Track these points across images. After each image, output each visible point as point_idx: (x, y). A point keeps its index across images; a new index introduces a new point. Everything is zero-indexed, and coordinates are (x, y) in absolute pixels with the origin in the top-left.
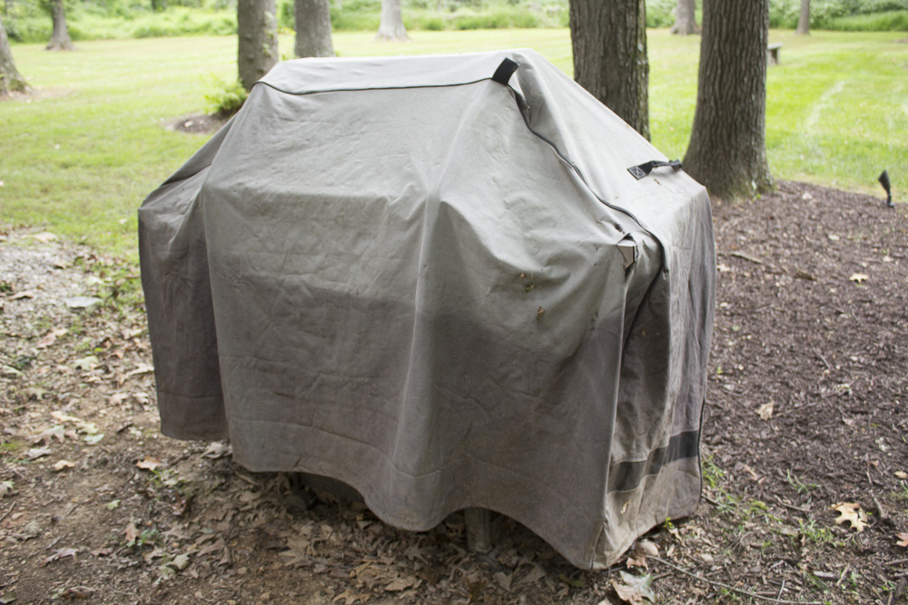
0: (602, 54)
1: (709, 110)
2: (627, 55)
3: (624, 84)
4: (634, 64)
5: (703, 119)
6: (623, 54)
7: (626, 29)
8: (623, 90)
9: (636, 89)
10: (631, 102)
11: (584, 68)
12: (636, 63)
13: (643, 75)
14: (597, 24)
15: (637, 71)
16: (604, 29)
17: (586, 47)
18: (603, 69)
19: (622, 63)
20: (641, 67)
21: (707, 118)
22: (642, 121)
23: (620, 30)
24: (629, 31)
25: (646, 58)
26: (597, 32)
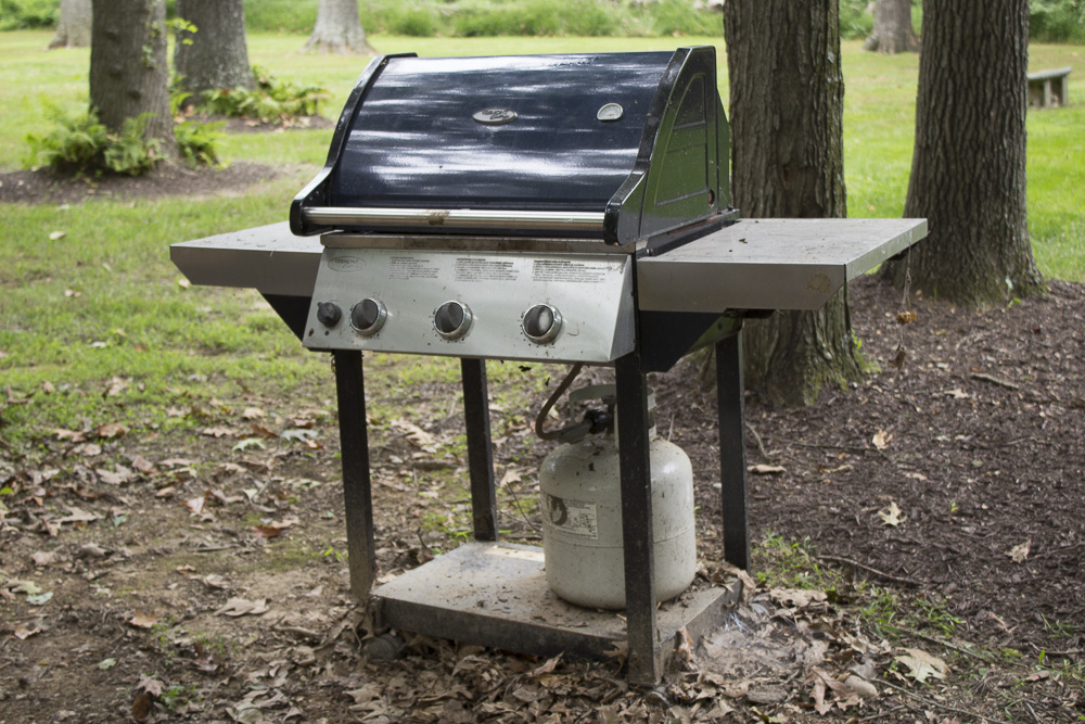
0: (774, 66)
1: (934, 162)
2: (811, 68)
3: (806, 110)
4: (822, 81)
5: (925, 177)
6: (806, 66)
7: (810, 30)
8: (805, 120)
9: (825, 118)
10: (818, 138)
11: (747, 87)
12: (825, 80)
13: (835, 98)
14: (767, 22)
15: (826, 91)
16: (777, 30)
17: (750, 56)
18: (776, 88)
19: (803, 79)
20: (832, 86)
21: (931, 175)
22: (834, 168)
23: (802, 32)
24: (814, 33)
25: (839, 73)
26: (768, 34)
